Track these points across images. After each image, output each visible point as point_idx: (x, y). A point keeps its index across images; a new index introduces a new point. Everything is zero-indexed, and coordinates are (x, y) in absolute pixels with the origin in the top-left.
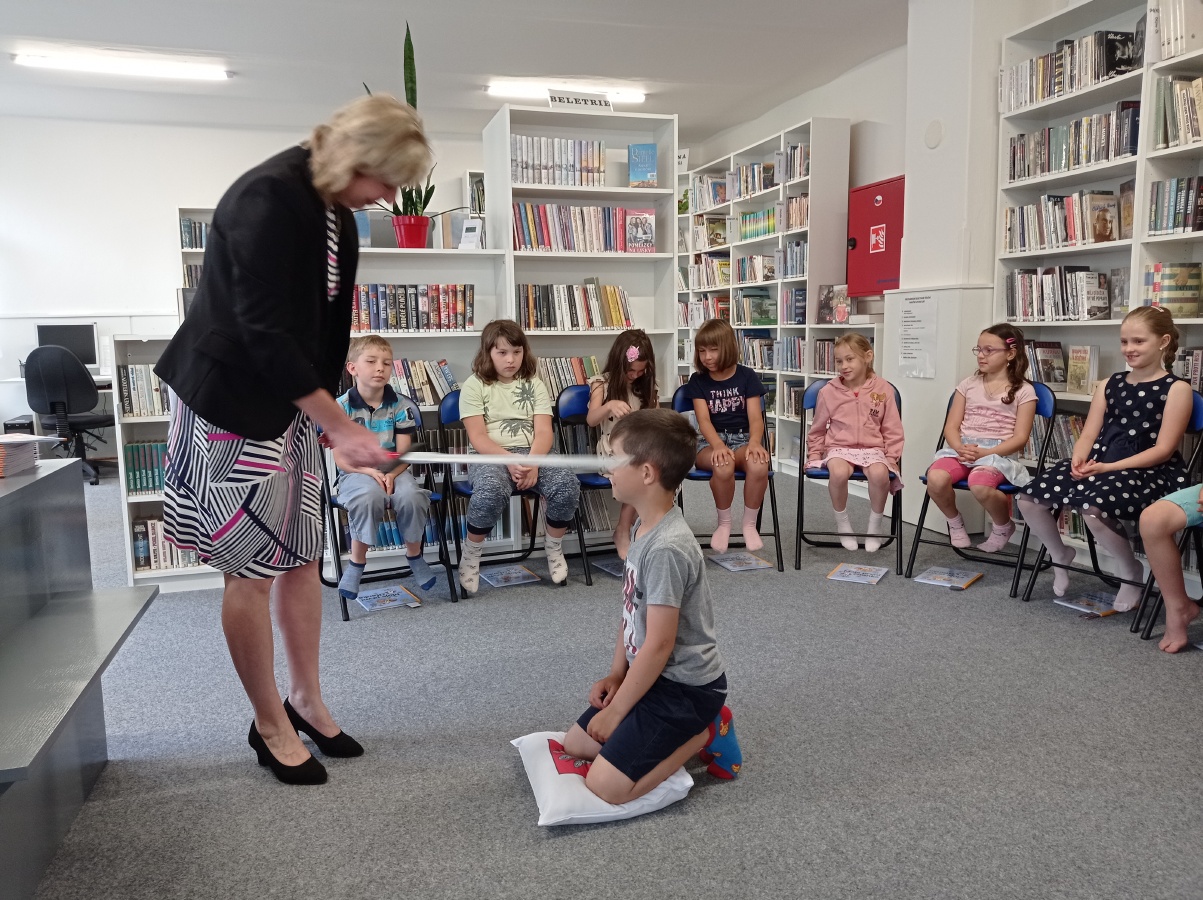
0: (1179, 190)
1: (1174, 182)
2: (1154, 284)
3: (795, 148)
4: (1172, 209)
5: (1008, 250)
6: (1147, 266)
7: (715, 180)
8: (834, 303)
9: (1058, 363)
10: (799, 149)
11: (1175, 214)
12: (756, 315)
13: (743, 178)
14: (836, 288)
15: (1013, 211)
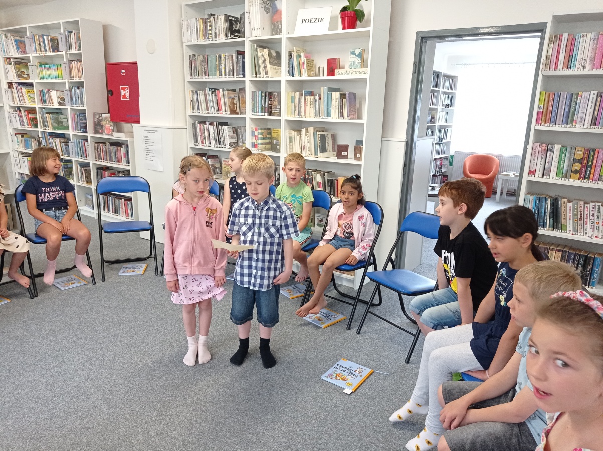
0: (262, 96)
1: (260, 93)
2: (255, 136)
3: (71, 32)
4: (260, 104)
5: (192, 111)
6: (252, 128)
7: (16, 38)
8: (103, 123)
9: (218, 165)
10: (73, 33)
11: (261, 107)
12: (55, 124)
13: (37, 41)
14: (104, 115)
15: (193, 92)
